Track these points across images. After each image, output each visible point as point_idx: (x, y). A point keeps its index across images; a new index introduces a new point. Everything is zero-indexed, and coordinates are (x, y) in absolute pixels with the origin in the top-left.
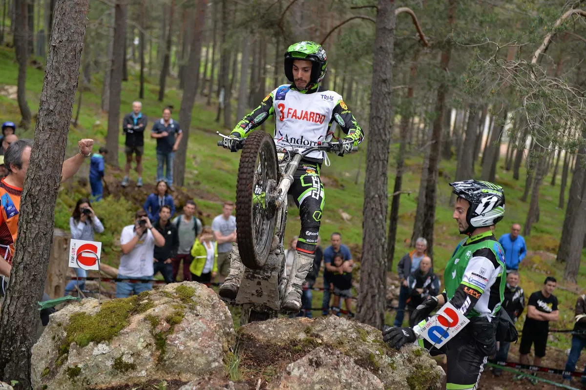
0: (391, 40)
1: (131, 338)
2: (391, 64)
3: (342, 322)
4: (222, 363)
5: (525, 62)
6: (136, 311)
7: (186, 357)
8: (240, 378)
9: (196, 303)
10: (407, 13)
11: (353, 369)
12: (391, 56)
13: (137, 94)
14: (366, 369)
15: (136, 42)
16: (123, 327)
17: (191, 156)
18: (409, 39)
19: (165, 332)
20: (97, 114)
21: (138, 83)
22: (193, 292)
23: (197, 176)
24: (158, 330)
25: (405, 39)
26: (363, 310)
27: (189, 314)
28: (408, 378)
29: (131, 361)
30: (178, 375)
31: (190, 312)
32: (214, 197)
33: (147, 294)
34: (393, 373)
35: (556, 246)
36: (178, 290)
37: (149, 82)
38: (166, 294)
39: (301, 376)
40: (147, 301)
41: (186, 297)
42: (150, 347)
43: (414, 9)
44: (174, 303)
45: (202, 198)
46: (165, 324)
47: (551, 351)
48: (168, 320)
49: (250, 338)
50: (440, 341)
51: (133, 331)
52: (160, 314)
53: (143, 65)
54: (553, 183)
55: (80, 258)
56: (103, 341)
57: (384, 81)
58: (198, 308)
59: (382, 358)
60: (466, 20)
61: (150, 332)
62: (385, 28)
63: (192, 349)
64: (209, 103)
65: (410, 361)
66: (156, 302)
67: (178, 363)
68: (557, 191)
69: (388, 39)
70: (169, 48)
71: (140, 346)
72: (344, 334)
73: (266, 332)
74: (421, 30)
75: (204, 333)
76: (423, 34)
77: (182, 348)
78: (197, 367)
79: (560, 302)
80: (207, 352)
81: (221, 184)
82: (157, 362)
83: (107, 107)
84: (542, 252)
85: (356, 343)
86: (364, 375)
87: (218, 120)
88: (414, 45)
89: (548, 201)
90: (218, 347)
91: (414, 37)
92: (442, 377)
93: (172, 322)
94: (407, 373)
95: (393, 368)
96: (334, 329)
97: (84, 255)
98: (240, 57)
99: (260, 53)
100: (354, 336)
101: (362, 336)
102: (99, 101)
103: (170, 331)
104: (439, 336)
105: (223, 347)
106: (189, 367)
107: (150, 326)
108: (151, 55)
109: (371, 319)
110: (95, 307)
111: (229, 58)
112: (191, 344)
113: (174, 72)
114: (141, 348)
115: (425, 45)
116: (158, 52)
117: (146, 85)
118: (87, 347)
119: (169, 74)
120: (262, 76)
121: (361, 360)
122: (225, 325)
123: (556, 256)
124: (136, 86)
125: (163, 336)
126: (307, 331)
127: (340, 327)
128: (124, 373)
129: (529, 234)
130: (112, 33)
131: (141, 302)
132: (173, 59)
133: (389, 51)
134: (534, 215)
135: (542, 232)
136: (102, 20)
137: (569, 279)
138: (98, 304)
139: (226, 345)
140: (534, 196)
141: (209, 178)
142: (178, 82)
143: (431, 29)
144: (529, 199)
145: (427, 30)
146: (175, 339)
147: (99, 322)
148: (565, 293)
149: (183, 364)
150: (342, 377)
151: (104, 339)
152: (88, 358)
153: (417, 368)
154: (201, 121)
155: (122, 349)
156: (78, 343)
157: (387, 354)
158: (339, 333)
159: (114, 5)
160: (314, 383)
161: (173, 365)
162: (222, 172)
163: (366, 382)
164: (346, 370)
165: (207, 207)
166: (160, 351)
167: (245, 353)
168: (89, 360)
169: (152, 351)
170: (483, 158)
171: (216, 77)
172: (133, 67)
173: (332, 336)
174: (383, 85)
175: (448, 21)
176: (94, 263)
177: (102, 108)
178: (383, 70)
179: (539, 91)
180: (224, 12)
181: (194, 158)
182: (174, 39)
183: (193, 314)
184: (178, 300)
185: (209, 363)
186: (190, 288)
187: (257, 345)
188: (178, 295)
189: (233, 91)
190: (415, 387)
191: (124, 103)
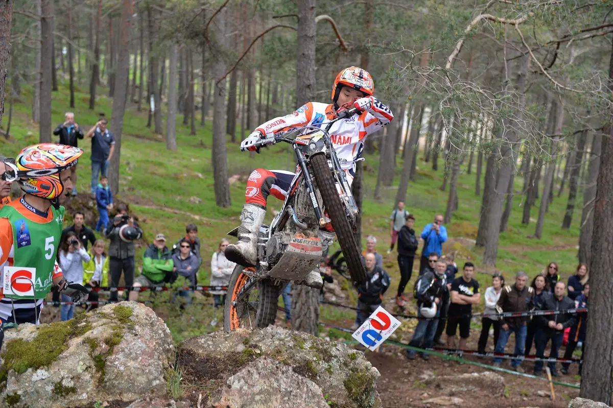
0: (313, 47)
1: (70, 362)
2: (313, 70)
3: (279, 331)
4: (163, 380)
5: (439, 68)
6: (74, 334)
7: (126, 377)
8: (182, 394)
9: (134, 323)
10: (327, 20)
11: (292, 377)
12: (313, 62)
13: (68, 103)
14: (304, 376)
15: (65, 52)
16: (62, 351)
17: (125, 162)
18: (329, 44)
19: (104, 354)
20: (29, 124)
21: (68, 92)
22: (131, 312)
23: (131, 182)
24: (97, 353)
25: (326, 45)
26: (298, 305)
27: (128, 334)
28: (345, 382)
29: (71, 384)
30: (120, 395)
31: (129, 332)
32: (148, 202)
33: (85, 316)
34: (330, 377)
35: (474, 232)
36: (116, 311)
37: (79, 91)
38: (104, 316)
39: (241, 388)
40: (85, 323)
41: (124, 318)
42: (89, 369)
43: (333, 15)
44: (112, 325)
45: (137, 203)
46: (104, 346)
47: (475, 333)
48: (107, 342)
49: (189, 353)
50: (373, 344)
51: (71, 355)
52: (99, 336)
53: (72, 74)
54: (469, 172)
55: (14, 284)
56: (42, 367)
57: (309, 86)
58: (137, 327)
59: (319, 363)
60: (382, 24)
61: (89, 354)
62: (306, 35)
63: (132, 368)
64: (139, 110)
65: (346, 364)
66: (94, 324)
67: (119, 383)
68: (473, 179)
69: (310, 46)
70: (97, 58)
71: (80, 370)
72: (281, 342)
73: (206, 346)
74: (340, 35)
75: (144, 353)
76: (343, 40)
77: (122, 368)
78: (138, 386)
79: (481, 285)
80: (147, 371)
81: (155, 188)
82: (97, 384)
83: (37, 117)
84: (462, 238)
85: (294, 351)
86: (302, 383)
87: (149, 125)
88: (335, 49)
89: (466, 189)
90: (158, 365)
91: (334, 43)
92: (377, 378)
93: (111, 343)
94: (343, 376)
95: (331, 373)
96: (272, 339)
97: (19, 281)
98: (167, 63)
99: (187, 59)
100: (291, 344)
101: (299, 343)
102: (30, 112)
103: (110, 352)
104: (373, 339)
105: (163, 364)
106: (130, 387)
107: (89, 348)
108: (80, 64)
109: (305, 314)
110: (32, 333)
111: (157, 65)
112: (131, 364)
113: (104, 80)
114: (81, 371)
115: (345, 49)
116: (87, 61)
117: (76, 94)
118: (26, 373)
119: (99, 82)
120: (191, 83)
121: (299, 367)
122: (164, 342)
123: (475, 242)
124: (66, 95)
125: (103, 358)
126: (246, 342)
127: (278, 336)
128: (65, 397)
129: (449, 221)
130: (39, 46)
131: (79, 325)
132: (102, 67)
133: (311, 57)
134: (453, 203)
135: (461, 219)
136: (28, 33)
137: (488, 262)
138: (35, 330)
139: (166, 362)
140: (452, 186)
141: (144, 184)
142: (108, 89)
143: (349, 34)
144: (448, 188)
145: (345, 35)
146: (115, 360)
147: (37, 347)
148: (485, 276)
149: (124, 384)
150: (282, 386)
151: (43, 365)
152: (27, 384)
153: (353, 371)
154: (132, 127)
155: (62, 373)
156: (16, 370)
157: (324, 359)
158: (277, 342)
159: (38, 18)
160: (254, 394)
161: (114, 386)
162: (155, 177)
163: (305, 389)
164: (285, 379)
165: (143, 212)
166: (100, 373)
167: (185, 369)
168: (28, 387)
169: (92, 374)
170: (404, 151)
171: (145, 83)
172: (63, 77)
173: (270, 346)
174: (308, 90)
175: (365, 25)
176: (29, 289)
177: (34, 120)
178: (307, 76)
179: (454, 95)
180: (150, 21)
181: (128, 164)
182: (102, 47)
183: (132, 334)
184: (116, 320)
185: (150, 382)
186: (127, 308)
187: (197, 360)
188: (115, 316)
189: (163, 97)
190: (352, 390)
191: (55, 113)
